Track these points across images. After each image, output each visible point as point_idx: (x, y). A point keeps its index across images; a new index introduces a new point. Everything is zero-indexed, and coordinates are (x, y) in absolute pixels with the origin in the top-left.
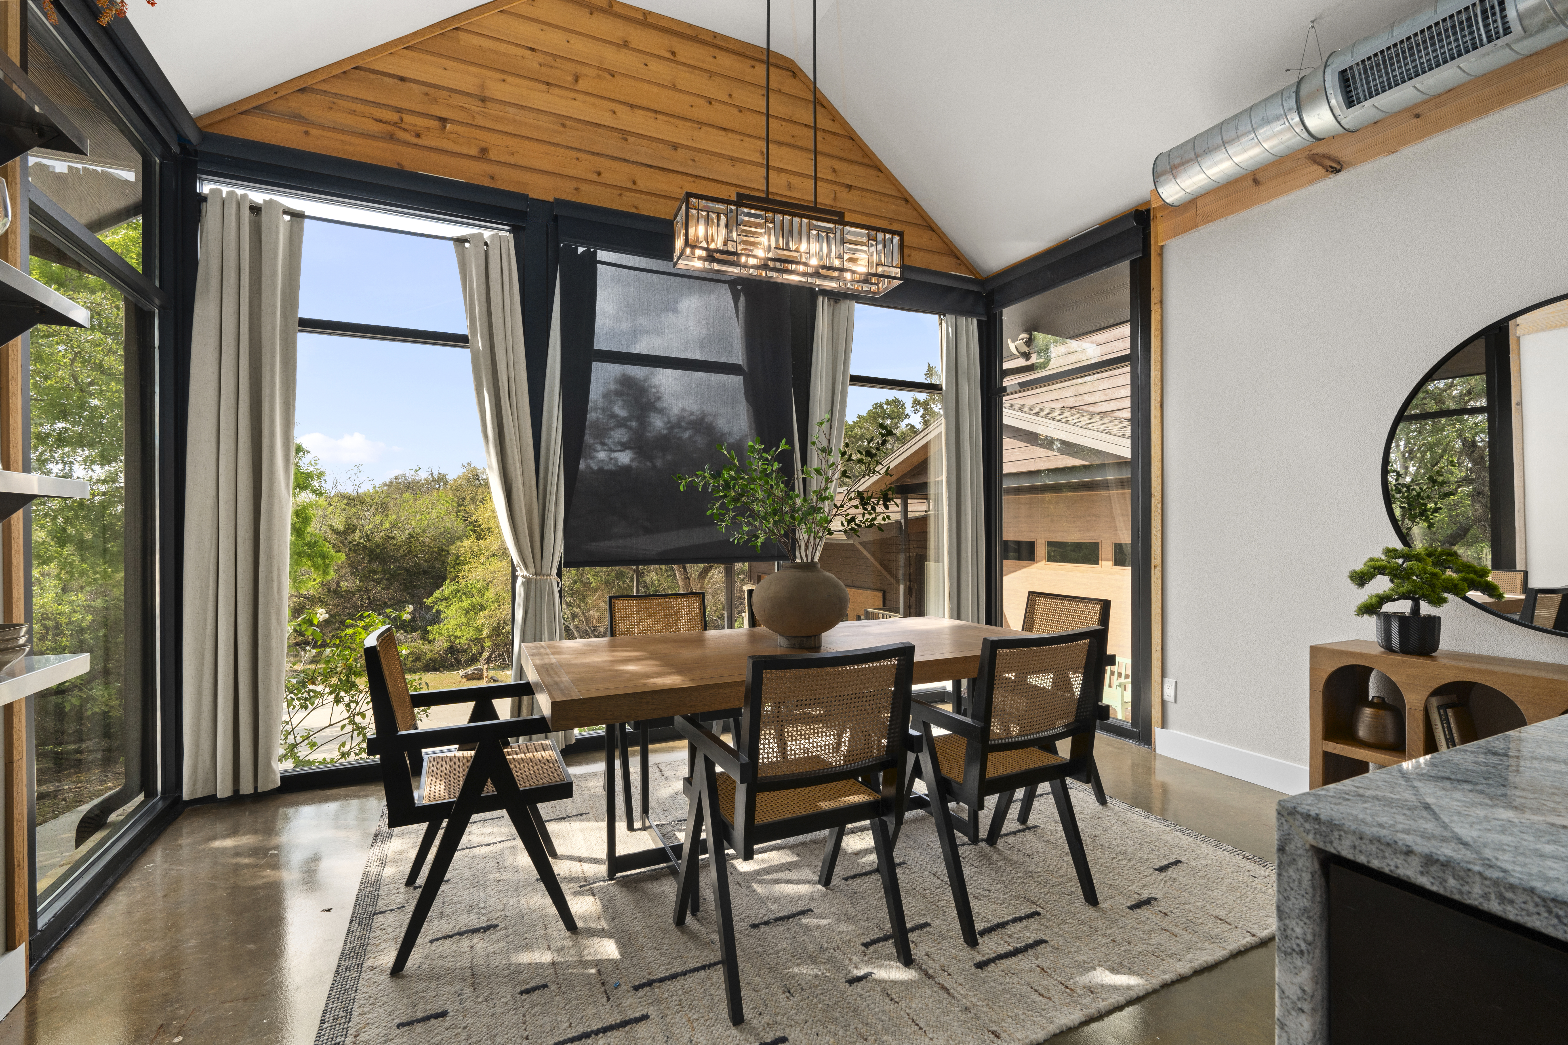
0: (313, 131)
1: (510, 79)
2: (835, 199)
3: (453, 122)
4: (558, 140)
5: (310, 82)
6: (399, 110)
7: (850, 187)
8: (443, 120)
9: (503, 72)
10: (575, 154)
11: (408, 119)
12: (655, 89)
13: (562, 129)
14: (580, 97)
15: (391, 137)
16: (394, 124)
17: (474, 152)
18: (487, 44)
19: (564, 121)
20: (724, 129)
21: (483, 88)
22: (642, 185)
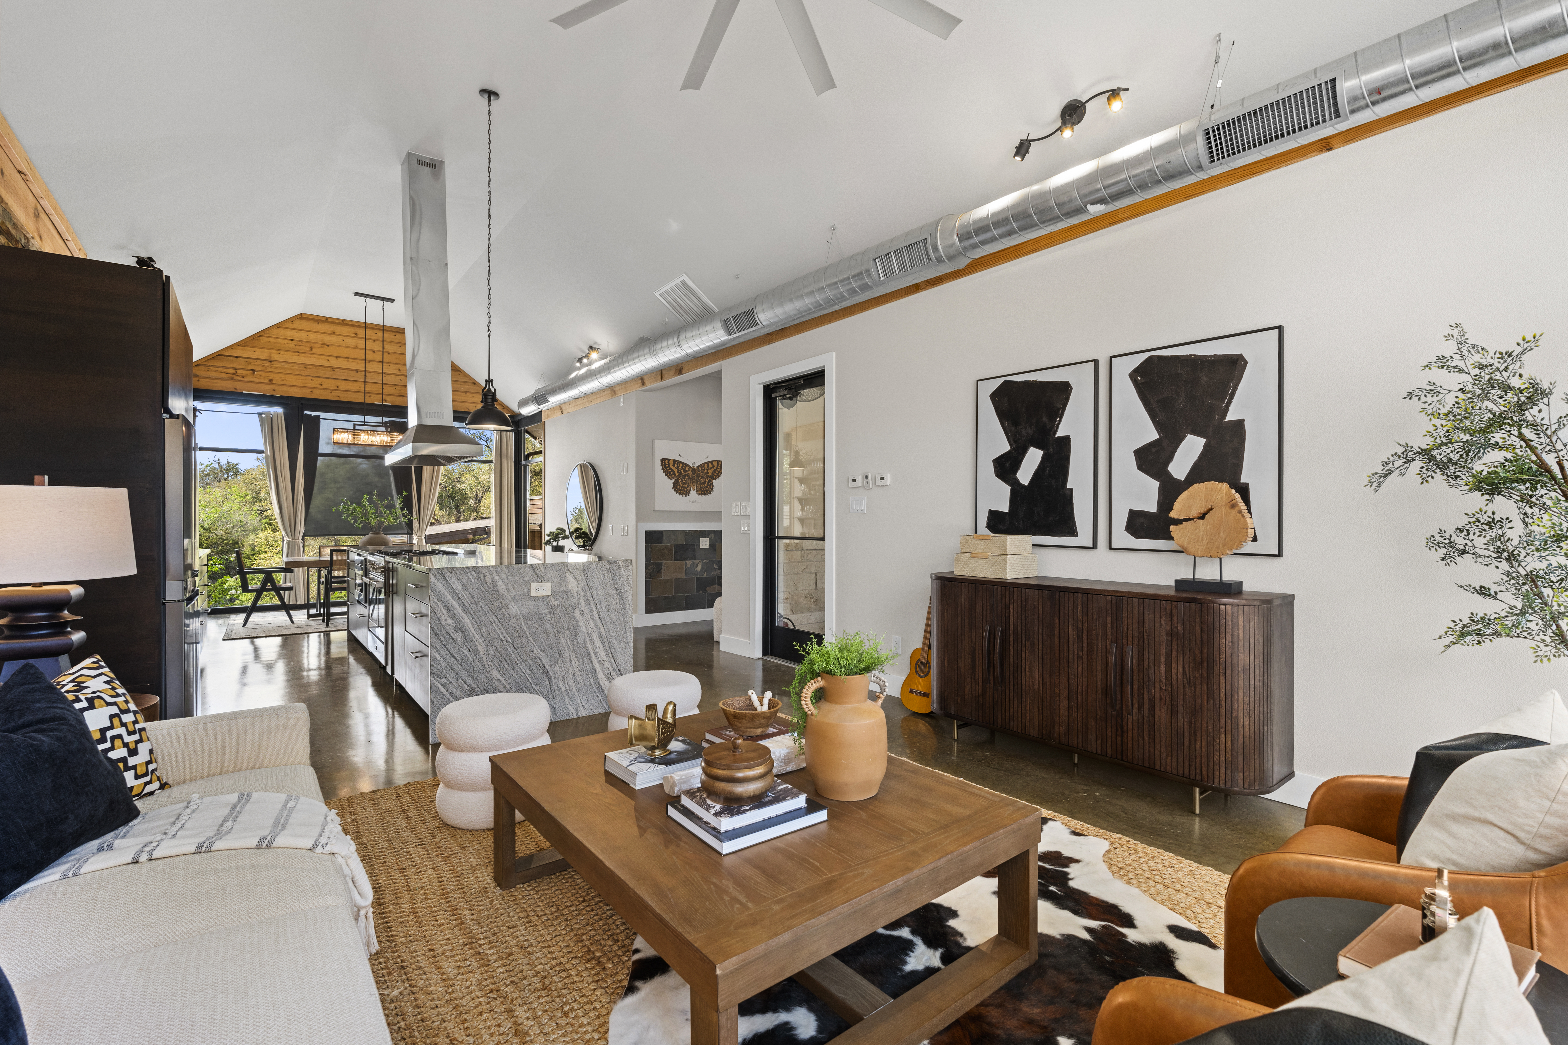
1: (281, 352)
3: (258, 371)
4: (303, 373)
5: (200, 362)
6: (235, 369)
8: (254, 371)
9: (279, 350)
10: (310, 378)
11: (238, 371)
12: (348, 349)
13: (304, 369)
14: (312, 356)
15: (232, 379)
16: (233, 374)
17: (266, 381)
18: (272, 340)
19: (305, 366)
21: (270, 357)
22: (341, 388)
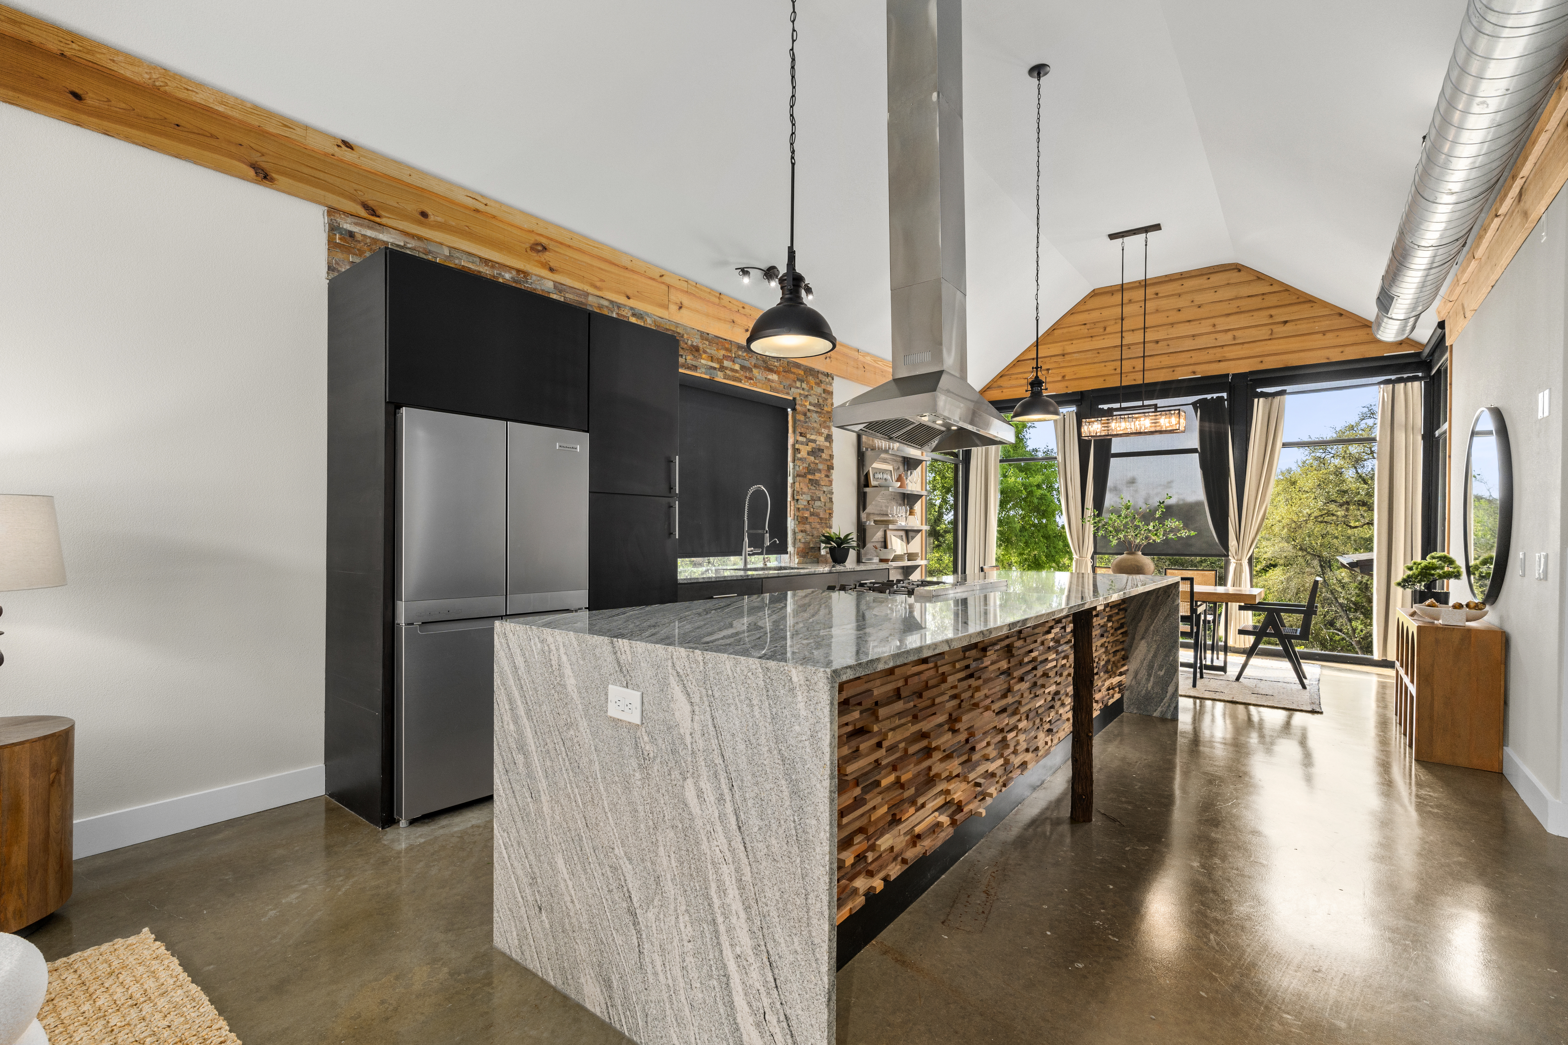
0: (1004, 390)
2: (1271, 334)
3: (1052, 369)
5: (1003, 373)
7: (1285, 322)
13: (1097, 355)
14: (1106, 337)
20: (1189, 321)
21: (1064, 350)
22: (1138, 368)
